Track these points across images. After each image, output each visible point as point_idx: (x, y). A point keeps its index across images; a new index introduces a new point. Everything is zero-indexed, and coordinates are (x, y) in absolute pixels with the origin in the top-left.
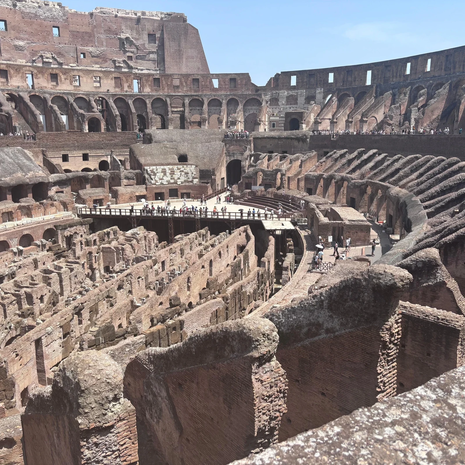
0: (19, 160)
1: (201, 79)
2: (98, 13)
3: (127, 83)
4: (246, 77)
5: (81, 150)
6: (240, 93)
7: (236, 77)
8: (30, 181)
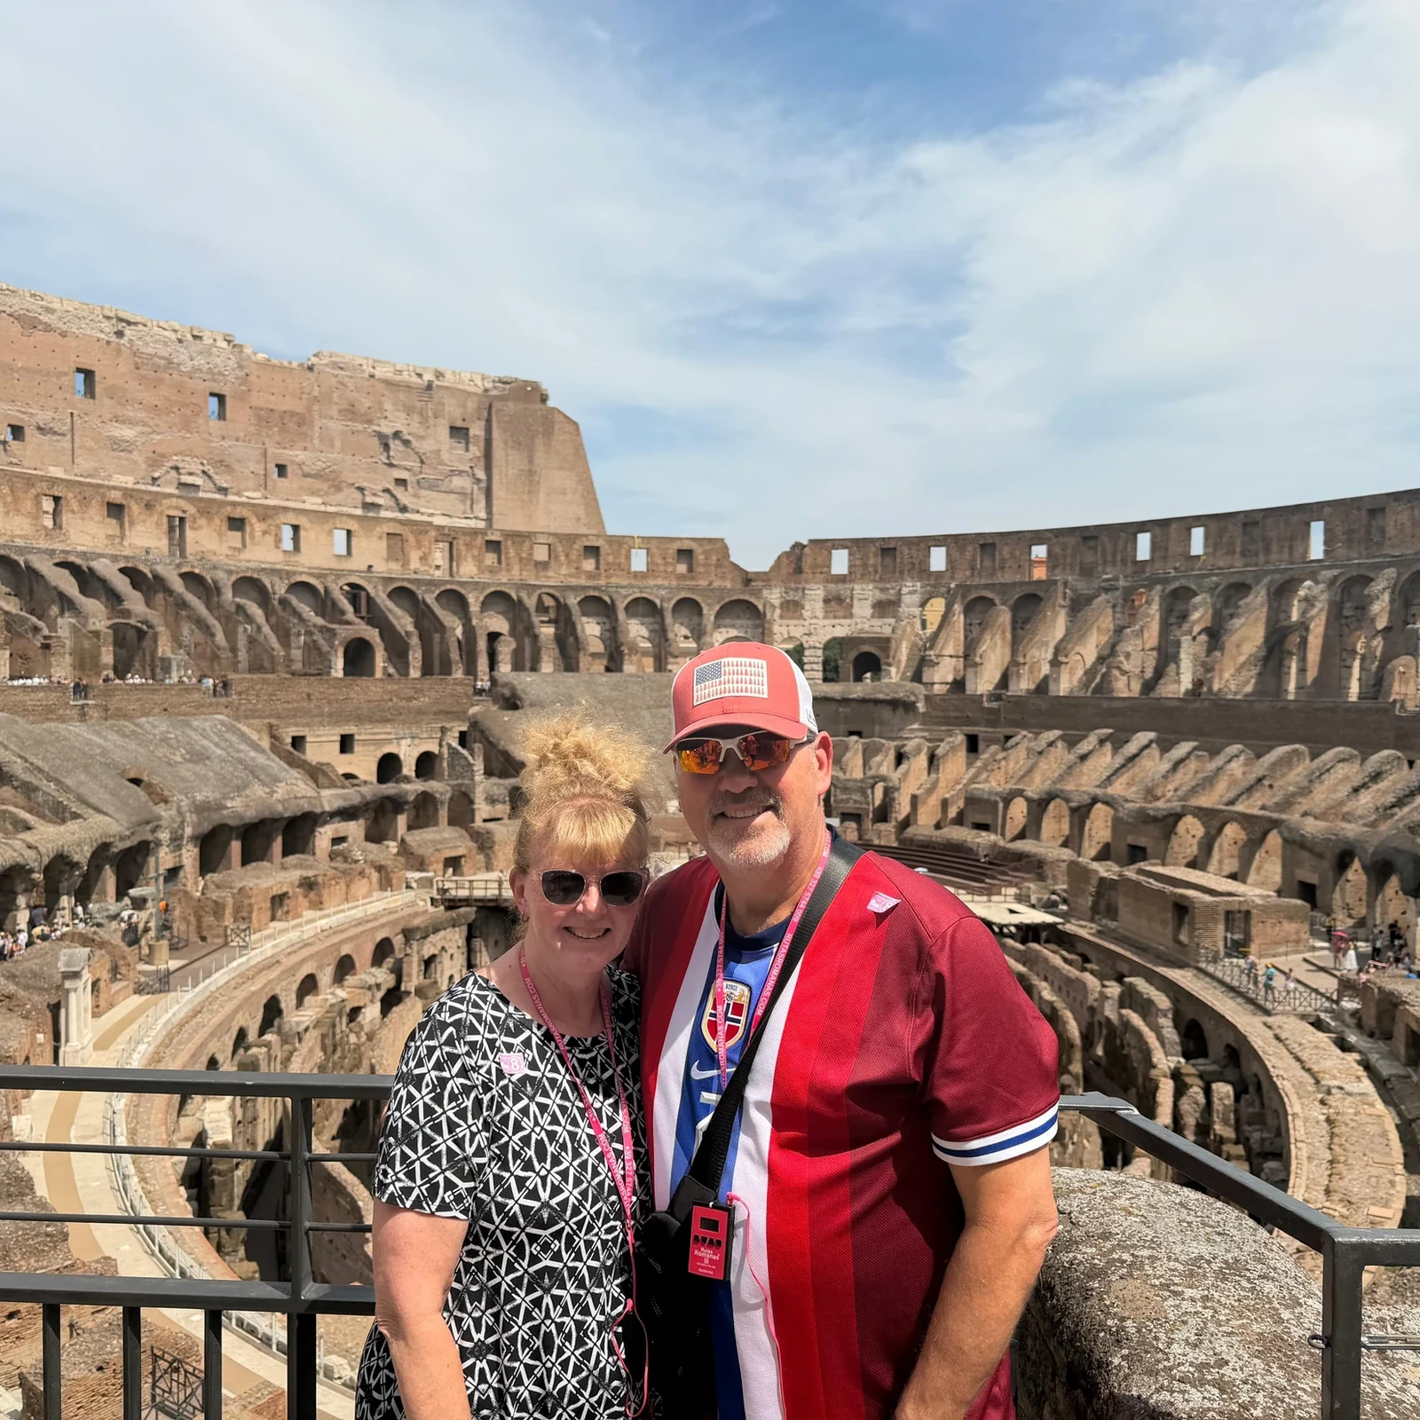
0: (238, 751)
1: (605, 548)
2: (326, 365)
3: (419, 548)
4: (718, 547)
5: (336, 723)
6: (703, 583)
7: (693, 546)
8: (285, 809)
